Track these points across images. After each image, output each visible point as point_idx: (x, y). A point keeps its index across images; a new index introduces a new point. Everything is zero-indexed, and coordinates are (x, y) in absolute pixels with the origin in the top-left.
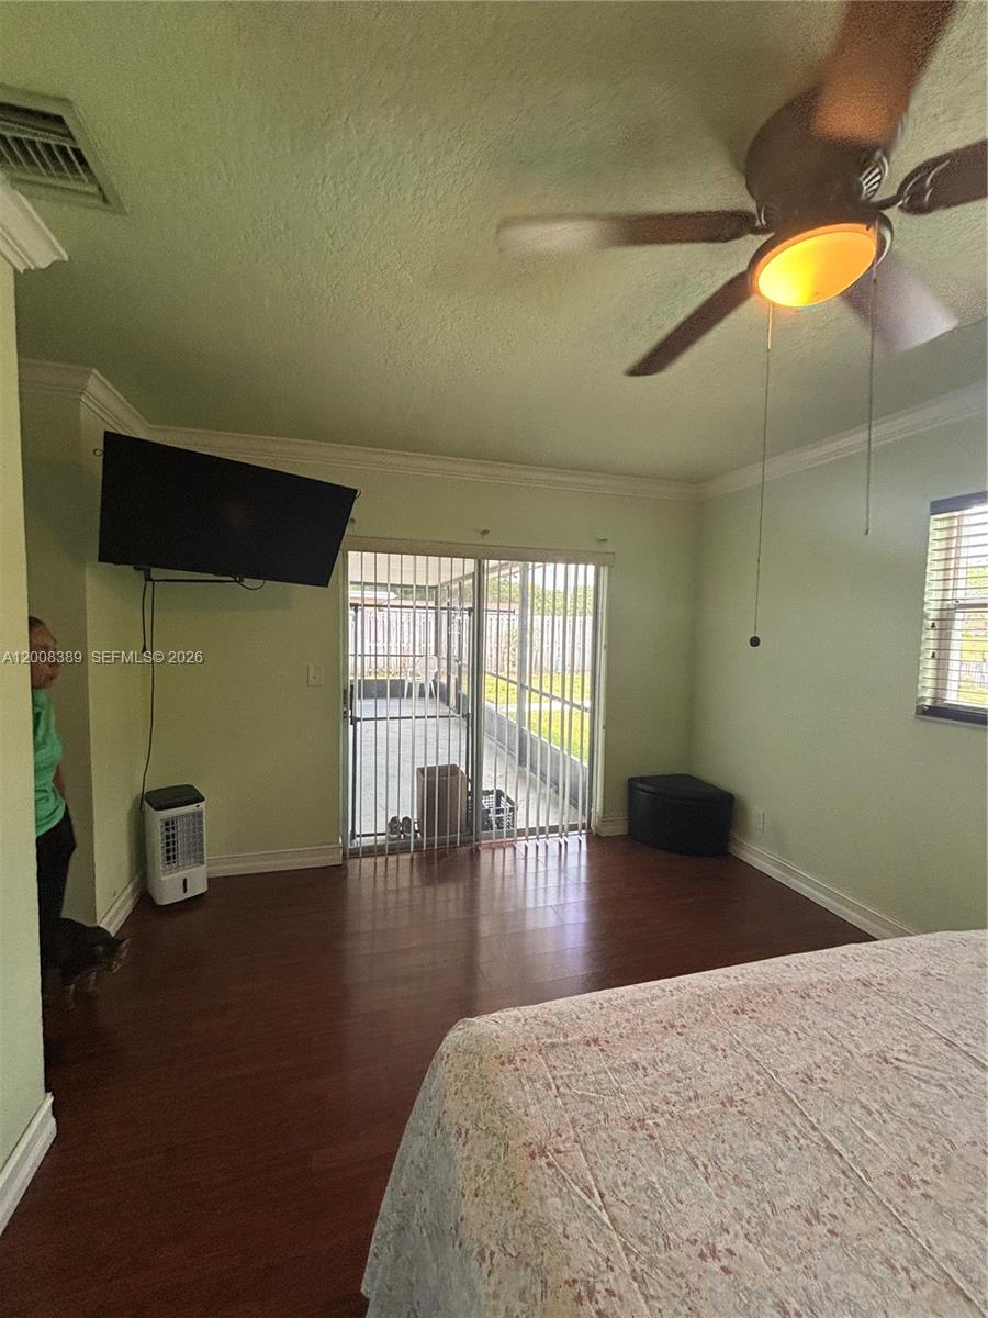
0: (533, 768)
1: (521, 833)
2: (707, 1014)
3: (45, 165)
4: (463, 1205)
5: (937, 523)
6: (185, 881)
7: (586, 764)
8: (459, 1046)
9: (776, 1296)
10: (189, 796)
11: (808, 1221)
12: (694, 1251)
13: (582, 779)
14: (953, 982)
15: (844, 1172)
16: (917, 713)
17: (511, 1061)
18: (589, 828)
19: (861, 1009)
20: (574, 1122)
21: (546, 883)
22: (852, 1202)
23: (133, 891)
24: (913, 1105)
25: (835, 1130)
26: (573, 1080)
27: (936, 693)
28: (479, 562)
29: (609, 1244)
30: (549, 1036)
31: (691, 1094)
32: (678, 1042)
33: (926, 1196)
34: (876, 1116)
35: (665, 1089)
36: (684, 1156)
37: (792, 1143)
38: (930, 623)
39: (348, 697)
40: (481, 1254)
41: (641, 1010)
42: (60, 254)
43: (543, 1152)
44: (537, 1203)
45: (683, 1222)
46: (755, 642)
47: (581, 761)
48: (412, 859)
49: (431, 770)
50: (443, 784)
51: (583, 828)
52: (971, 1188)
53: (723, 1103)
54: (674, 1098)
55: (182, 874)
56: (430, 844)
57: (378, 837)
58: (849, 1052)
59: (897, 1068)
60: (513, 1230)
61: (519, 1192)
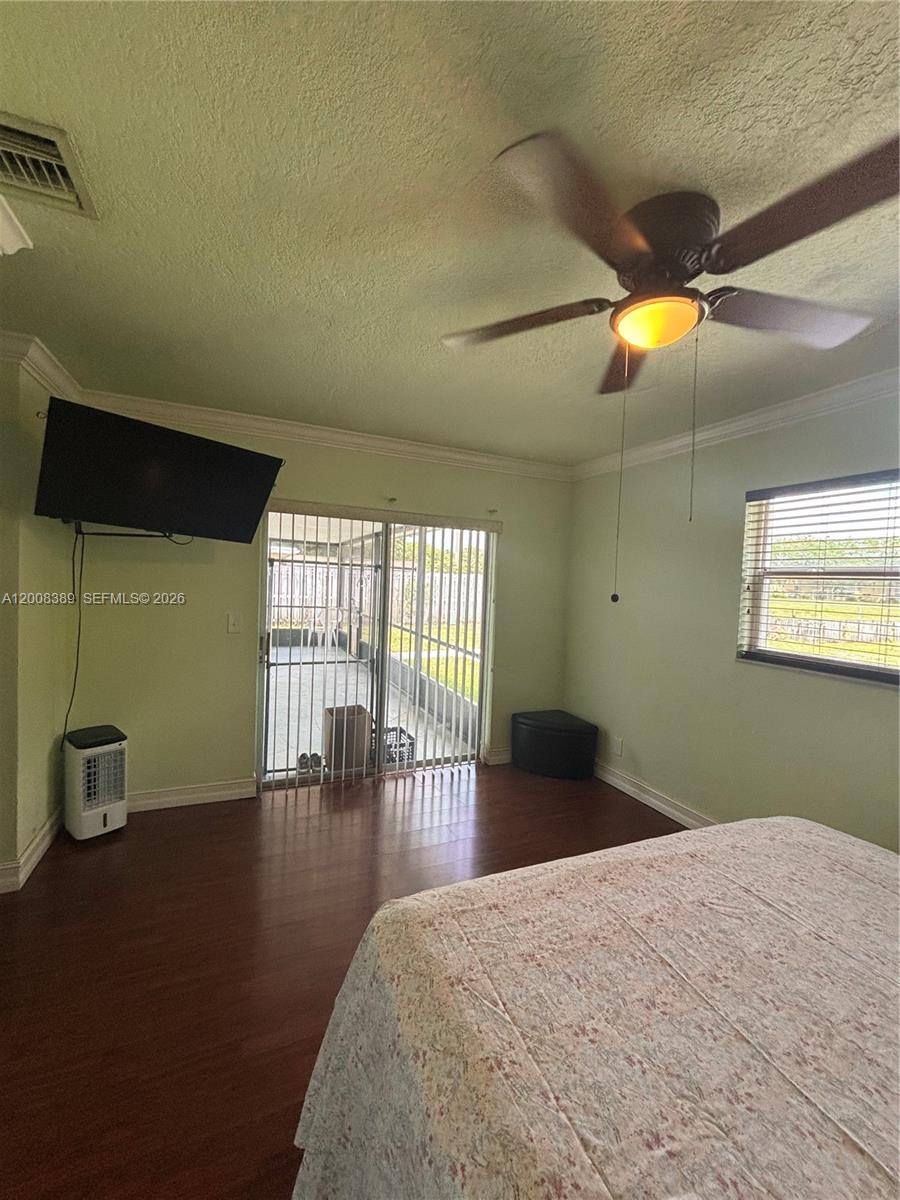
0: (431, 711)
1: (419, 764)
2: (579, 883)
3: (31, 175)
4: (399, 1027)
5: (751, 508)
6: (105, 816)
7: (476, 703)
8: (387, 919)
9: (626, 1053)
10: (112, 735)
11: (648, 1008)
12: (570, 1032)
13: (472, 715)
14: (752, 852)
15: (672, 977)
16: (738, 657)
17: (431, 924)
18: (478, 758)
19: (688, 872)
20: (481, 961)
21: (441, 806)
22: (677, 994)
23: (52, 826)
24: (720, 931)
25: (667, 951)
26: (480, 935)
27: (751, 641)
28: (387, 526)
29: (511, 1033)
30: (460, 905)
31: (567, 935)
32: (557, 904)
33: (726, 986)
34: (695, 940)
35: (547, 935)
36: (563, 975)
37: (638, 961)
38: (746, 586)
39: (264, 643)
40: (417, 1055)
41: (530, 883)
42: (25, 242)
43: (460, 981)
44: (457, 1014)
45: (563, 1016)
46: (615, 598)
47: (472, 700)
48: (321, 789)
49: (340, 711)
50: (350, 723)
51: (473, 758)
52: (755, 979)
53: (590, 940)
54: (555, 939)
55: (101, 810)
56: (338, 777)
57: (290, 772)
58: (679, 901)
59: (711, 909)
60: (440, 1034)
61: (443, 1009)
